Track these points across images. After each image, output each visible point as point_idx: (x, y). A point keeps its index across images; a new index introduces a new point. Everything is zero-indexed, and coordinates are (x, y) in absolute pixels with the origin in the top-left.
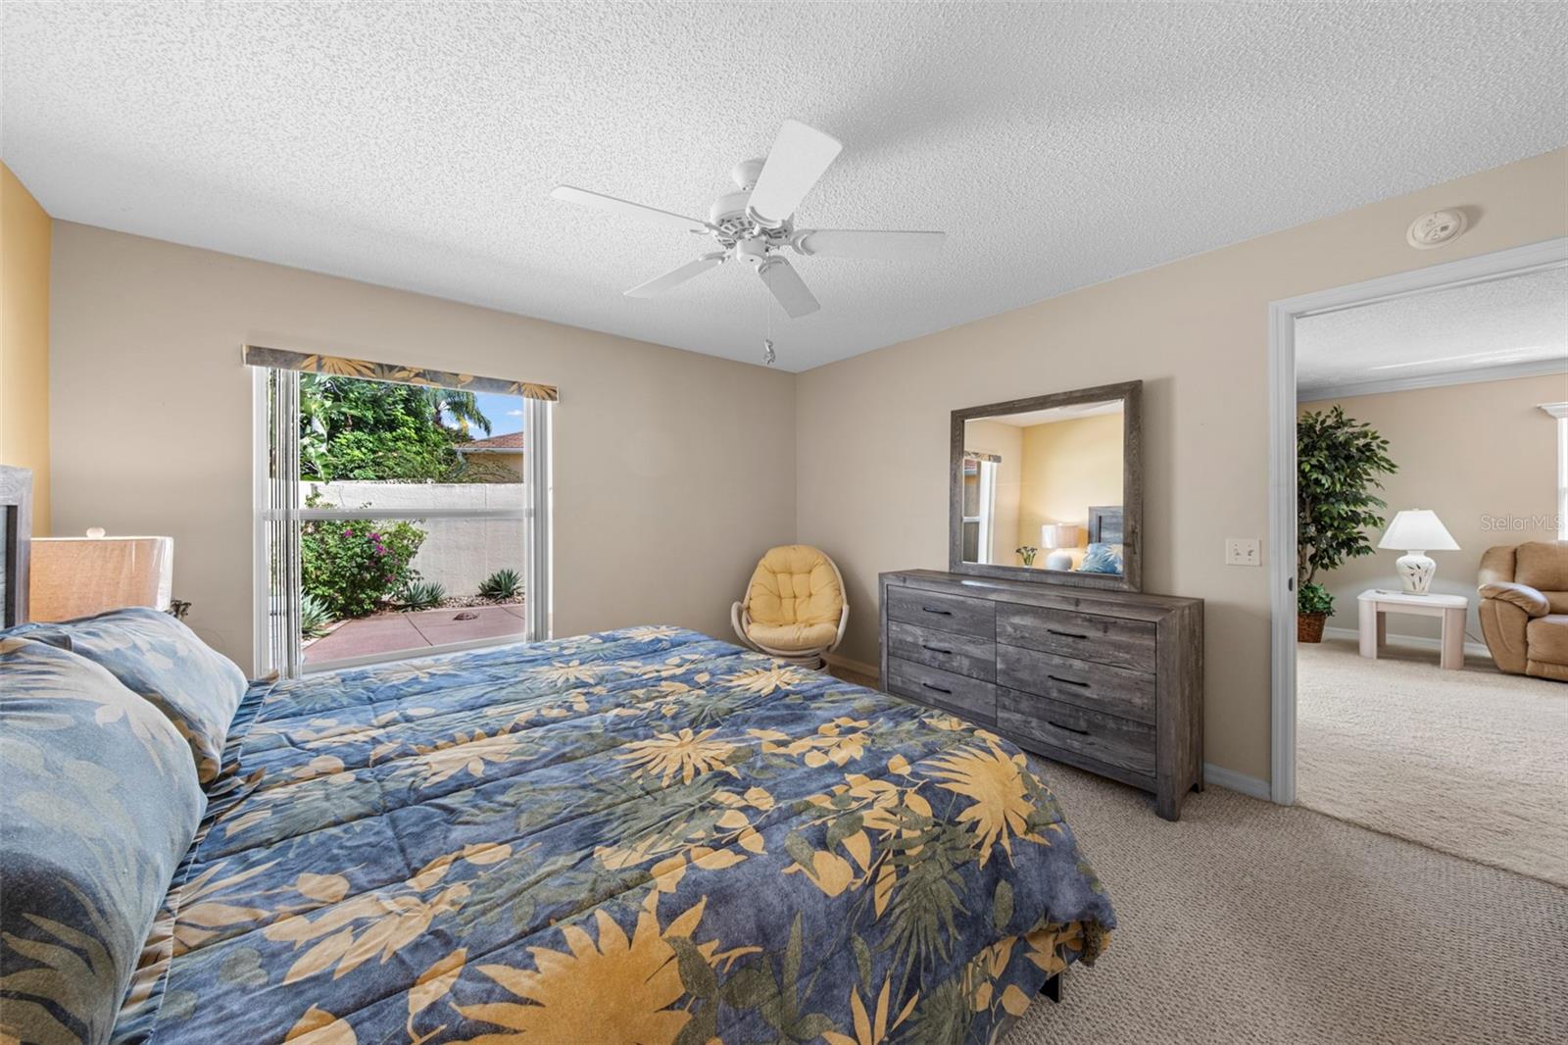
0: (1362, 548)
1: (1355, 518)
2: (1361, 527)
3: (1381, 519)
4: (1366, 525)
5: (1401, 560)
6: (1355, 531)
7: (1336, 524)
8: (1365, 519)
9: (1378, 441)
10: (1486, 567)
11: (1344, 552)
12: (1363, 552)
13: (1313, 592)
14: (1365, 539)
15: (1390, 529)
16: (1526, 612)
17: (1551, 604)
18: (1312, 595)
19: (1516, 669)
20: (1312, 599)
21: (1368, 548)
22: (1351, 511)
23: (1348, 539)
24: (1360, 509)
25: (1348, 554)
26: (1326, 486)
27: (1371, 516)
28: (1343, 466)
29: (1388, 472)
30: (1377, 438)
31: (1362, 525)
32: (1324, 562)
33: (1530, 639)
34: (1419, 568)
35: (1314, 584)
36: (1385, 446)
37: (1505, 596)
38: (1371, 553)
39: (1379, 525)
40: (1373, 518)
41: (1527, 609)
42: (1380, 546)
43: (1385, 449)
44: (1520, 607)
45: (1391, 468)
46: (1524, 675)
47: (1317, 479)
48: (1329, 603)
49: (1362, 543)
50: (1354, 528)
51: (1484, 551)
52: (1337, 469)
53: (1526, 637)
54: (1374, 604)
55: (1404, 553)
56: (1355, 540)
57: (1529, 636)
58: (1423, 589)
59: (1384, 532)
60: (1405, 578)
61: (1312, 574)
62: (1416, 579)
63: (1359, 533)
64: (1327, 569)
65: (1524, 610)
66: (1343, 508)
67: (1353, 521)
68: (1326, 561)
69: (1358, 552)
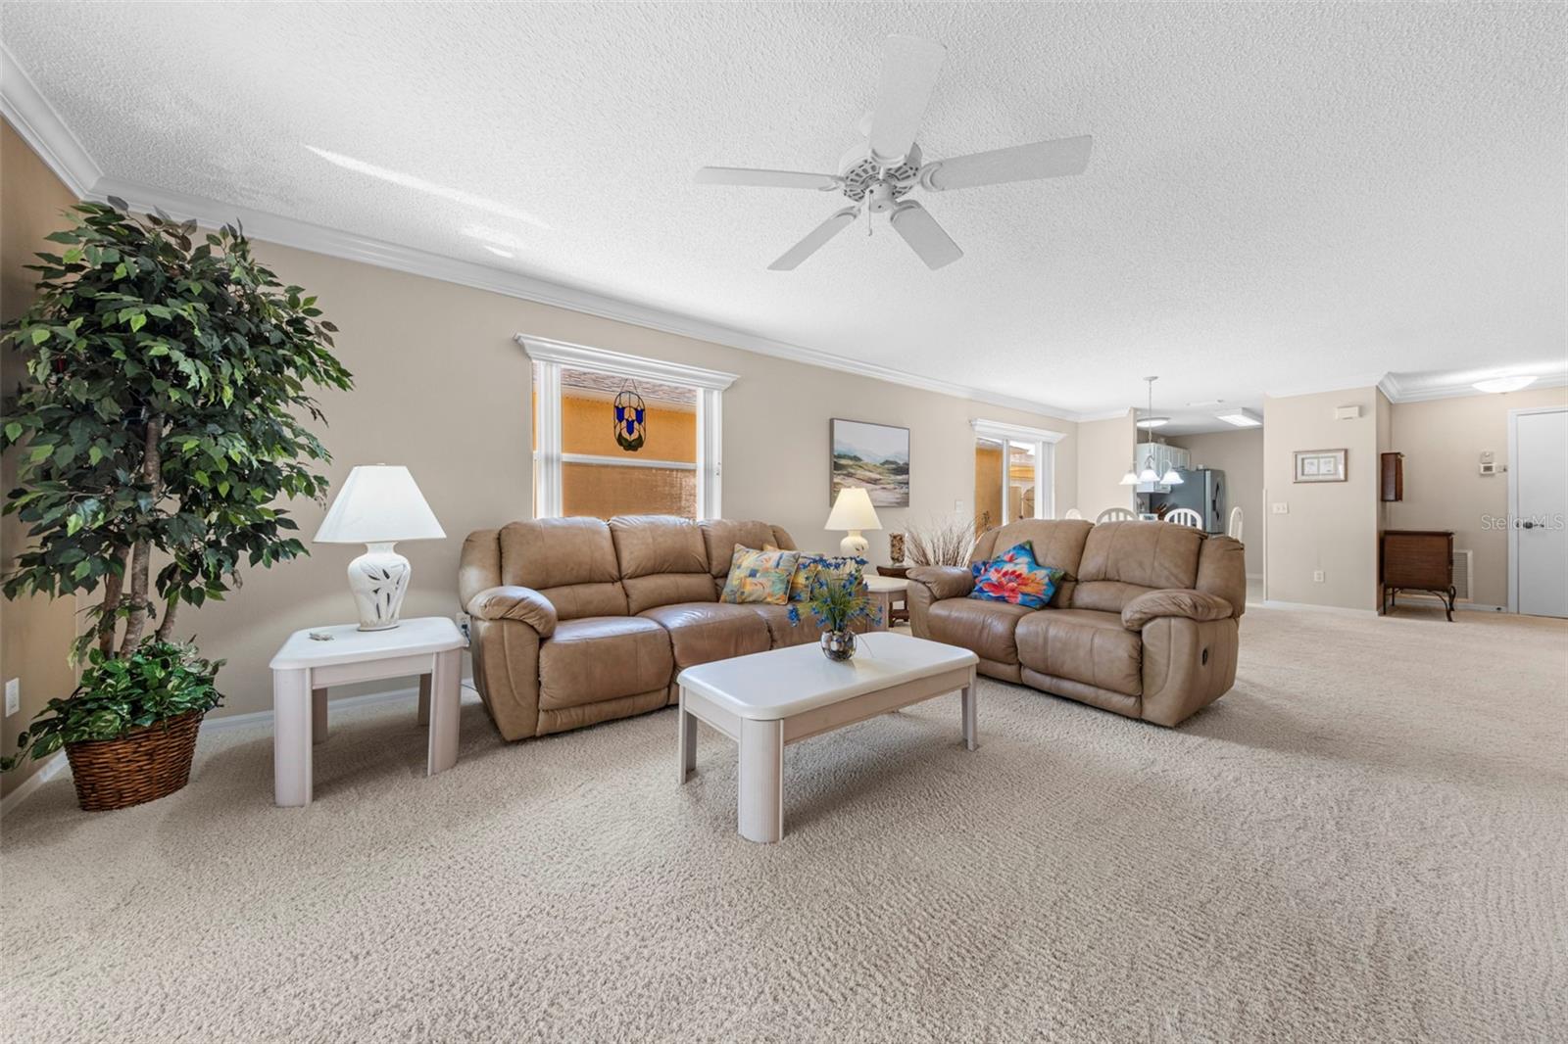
0: (283, 544)
1: (268, 479)
2: (281, 500)
3: (321, 480)
4: (292, 493)
5: (357, 564)
6: (270, 506)
7: (223, 489)
8: (289, 478)
9: (318, 320)
10: (470, 564)
11: (244, 555)
12: (286, 554)
13: (165, 665)
14: (290, 525)
15: (337, 503)
16: (538, 633)
17: (558, 611)
18: (161, 674)
19: (526, 732)
20: (163, 683)
21: (296, 544)
22: (261, 462)
23: (254, 526)
24: (281, 461)
25: (254, 561)
26: (193, 382)
27: (301, 474)
28: (242, 351)
29: (333, 384)
30: (316, 313)
31: (283, 493)
32: (193, 584)
33: (544, 679)
34: (387, 576)
35: (172, 642)
36: (330, 334)
37: (516, 613)
38: (301, 554)
39: (317, 493)
40: (306, 477)
41: (540, 629)
42: (318, 539)
43: (330, 341)
44: (532, 627)
45: (342, 378)
46: (534, 738)
47: (165, 359)
48: (209, 681)
49: (283, 534)
50: (266, 500)
51: (463, 541)
52: (226, 352)
53: (539, 676)
54: (308, 673)
55: (361, 549)
56: (269, 527)
57: (543, 673)
58: (392, 616)
59: (326, 509)
60: (362, 598)
61: (168, 615)
62: (382, 598)
63: (277, 512)
64: (199, 604)
65: (535, 630)
66: (238, 449)
67: (263, 482)
68: (198, 582)
69: (275, 555)
